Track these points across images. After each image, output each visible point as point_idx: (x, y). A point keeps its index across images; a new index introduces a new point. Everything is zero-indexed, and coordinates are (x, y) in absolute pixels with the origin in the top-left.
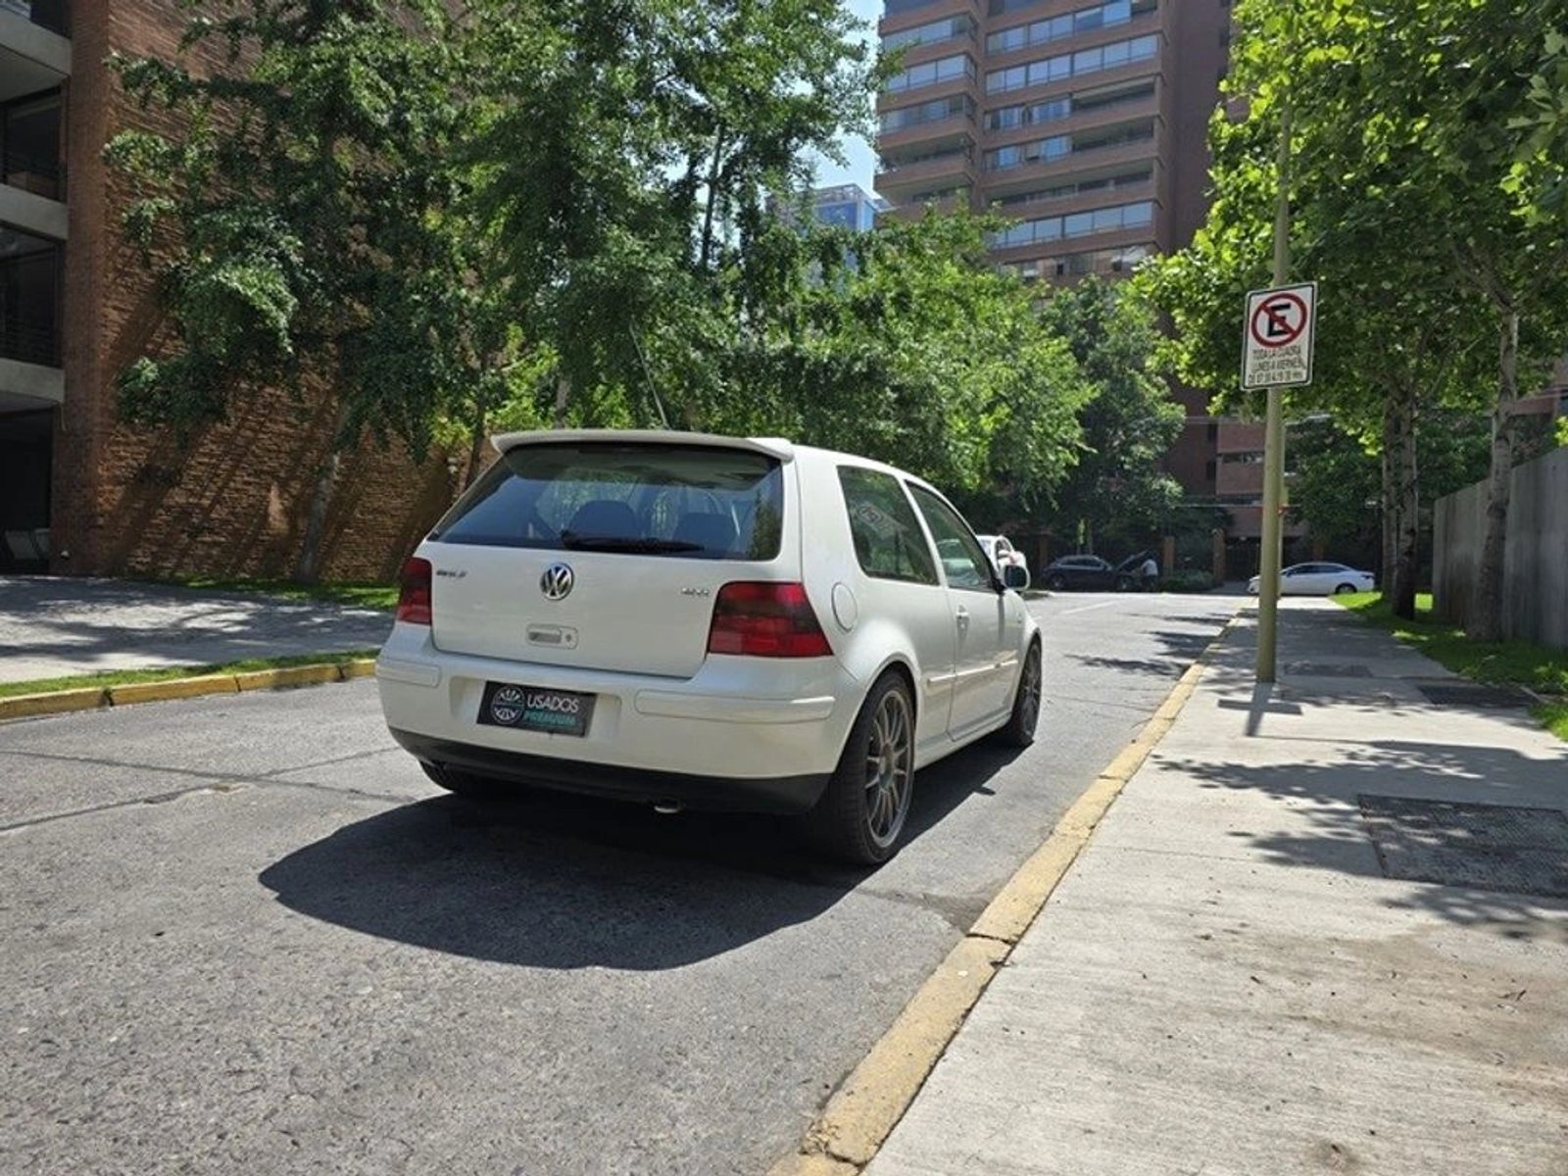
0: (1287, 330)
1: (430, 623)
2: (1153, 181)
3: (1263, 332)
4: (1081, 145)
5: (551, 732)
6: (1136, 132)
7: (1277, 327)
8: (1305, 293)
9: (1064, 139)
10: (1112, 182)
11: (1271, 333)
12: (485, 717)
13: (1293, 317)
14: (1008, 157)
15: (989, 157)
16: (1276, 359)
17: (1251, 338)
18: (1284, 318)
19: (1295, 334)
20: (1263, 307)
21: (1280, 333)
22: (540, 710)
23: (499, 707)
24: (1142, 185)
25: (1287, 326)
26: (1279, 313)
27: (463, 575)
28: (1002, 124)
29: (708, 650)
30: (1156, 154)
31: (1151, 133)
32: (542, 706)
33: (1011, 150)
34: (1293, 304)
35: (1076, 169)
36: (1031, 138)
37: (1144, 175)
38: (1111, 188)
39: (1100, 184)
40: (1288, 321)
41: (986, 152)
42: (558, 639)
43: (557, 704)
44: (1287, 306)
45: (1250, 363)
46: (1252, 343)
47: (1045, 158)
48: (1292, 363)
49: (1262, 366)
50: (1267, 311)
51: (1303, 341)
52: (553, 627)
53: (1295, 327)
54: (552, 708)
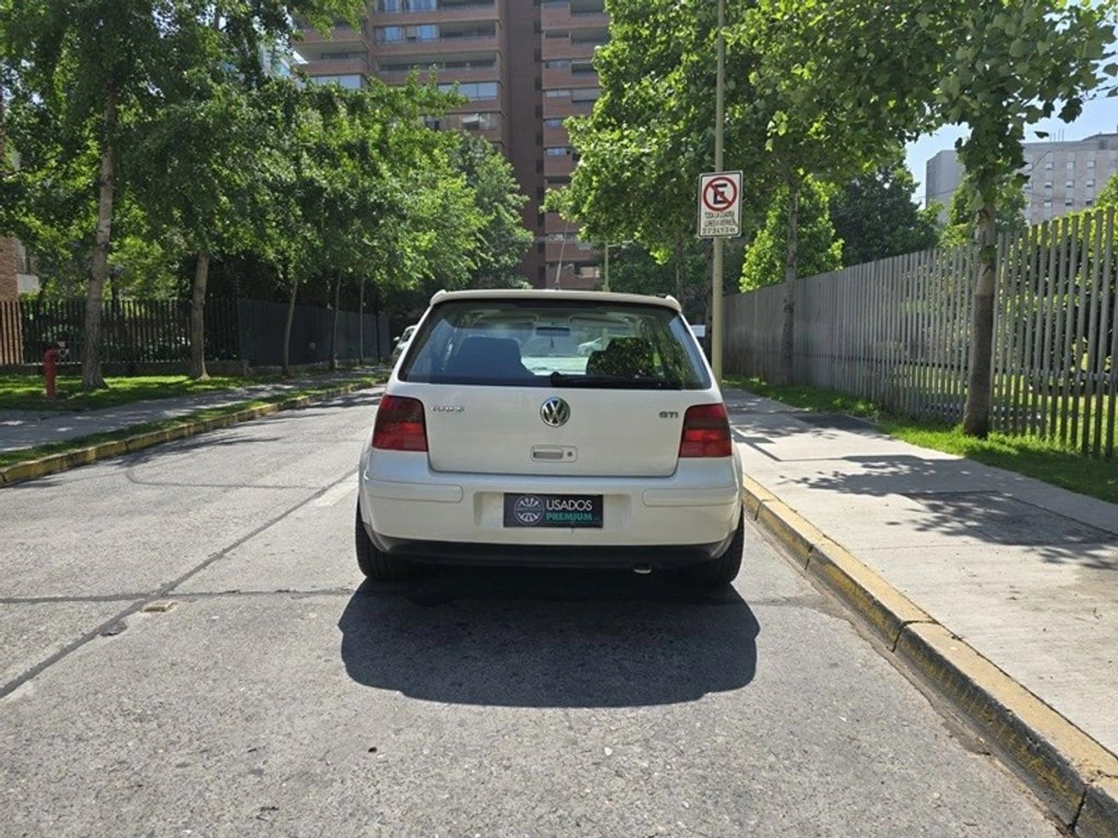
0: (725, 200)
1: (427, 450)
2: (496, 68)
3: (711, 201)
4: (447, 33)
5: (573, 527)
6: (484, 30)
7: (719, 198)
8: (736, 178)
9: (434, 27)
10: (468, 64)
11: (716, 202)
12: (510, 520)
13: (728, 192)
14: (392, 34)
15: (378, 32)
16: (719, 219)
17: (703, 204)
18: (723, 193)
19: (730, 204)
20: (710, 184)
21: (720, 202)
22: (559, 512)
23: (522, 513)
24: (487, 69)
25: (725, 198)
26: (720, 189)
27: (462, 410)
28: (386, 8)
29: (679, 456)
30: (498, 48)
31: (493, 32)
32: (560, 508)
33: (395, 29)
34: (729, 185)
35: (443, 51)
36: (411, 22)
37: (490, 63)
38: (468, 69)
39: (460, 64)
40: (726, 195)
41: (376, 27)
42: (561, 456)
43: (572, 505)
44: (725, 185)
45: (703, 220)
46: (704, 207)
47: (420, 39)
48: (728, 222)
49: (710, 223)
50: (713, 187)
51: (735, 208)
52: (555, 447)
53: (730, 199)
54: (570, 509)
